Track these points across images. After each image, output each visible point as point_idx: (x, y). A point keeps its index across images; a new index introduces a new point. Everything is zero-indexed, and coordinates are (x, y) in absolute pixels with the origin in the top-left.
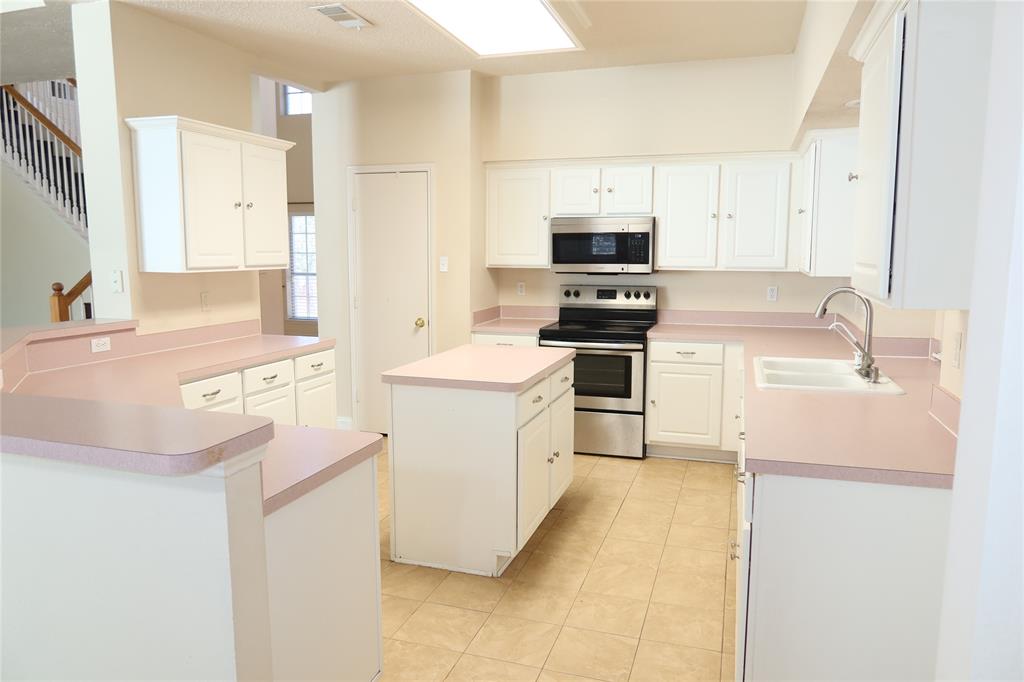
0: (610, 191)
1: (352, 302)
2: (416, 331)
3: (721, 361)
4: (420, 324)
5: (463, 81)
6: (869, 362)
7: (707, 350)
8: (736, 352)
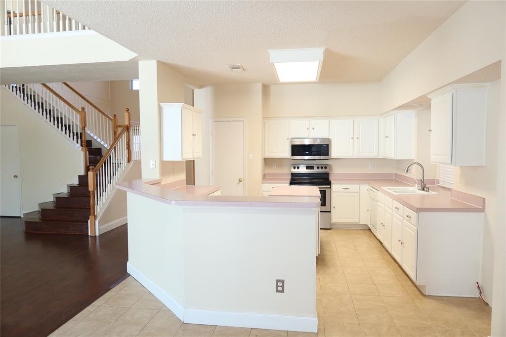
0: (313, 129)
1: (210, 173)
2: (239, 183)
3: (358, 191)
4: (240, 181)
5: (259, 87)
6: (424, 186)
7: (353, 187)
8: (365, 187)
